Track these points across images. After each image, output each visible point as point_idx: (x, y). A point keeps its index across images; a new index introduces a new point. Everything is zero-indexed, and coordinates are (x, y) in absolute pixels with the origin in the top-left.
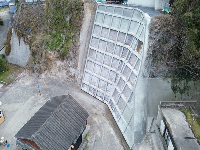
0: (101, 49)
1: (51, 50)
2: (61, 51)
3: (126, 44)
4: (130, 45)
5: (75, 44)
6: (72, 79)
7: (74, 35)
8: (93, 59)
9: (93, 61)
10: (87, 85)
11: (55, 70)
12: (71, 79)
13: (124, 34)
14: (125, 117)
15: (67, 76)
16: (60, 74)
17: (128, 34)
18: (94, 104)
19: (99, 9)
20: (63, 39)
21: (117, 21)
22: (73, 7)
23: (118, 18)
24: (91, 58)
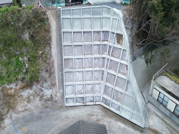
0: (78, 55)
1: (10, 82)
2: (26, 77)
3: (103, 41)
4: (108, 41)
5: (48, 62)
6: (50, 102)
7: (42, 53)
8: (71, 68)
9: (72, 70)
10: (71, 98)
11: (22, 105)
12: (48, 102)
13: (98, 32)
14: (127, 106)
15: (41, 102)
16: (31, 105)
17: (103, 32)
18: (89, 112)
19: (63, 14)
20: (25, 62)
21: (88, 22)
22: (33, 20)
23: (88, 19)
24: (68, 68)
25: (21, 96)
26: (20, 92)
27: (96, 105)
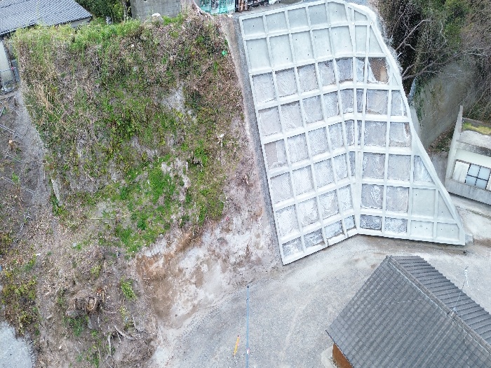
0: (293, 128)
4: (351, 80)
6: (244, 269)
7: (225, 136)
8: (281, 165)
9: (285, 169)
11: (185, 297)
12: (239, 270)
13: (327, 63)
15: (226, 274)
16: (206, 291)
21: (302, 43)
24: (275, 166)
25: (180, 271)
26: (178, 260)
27: (349, 238)
